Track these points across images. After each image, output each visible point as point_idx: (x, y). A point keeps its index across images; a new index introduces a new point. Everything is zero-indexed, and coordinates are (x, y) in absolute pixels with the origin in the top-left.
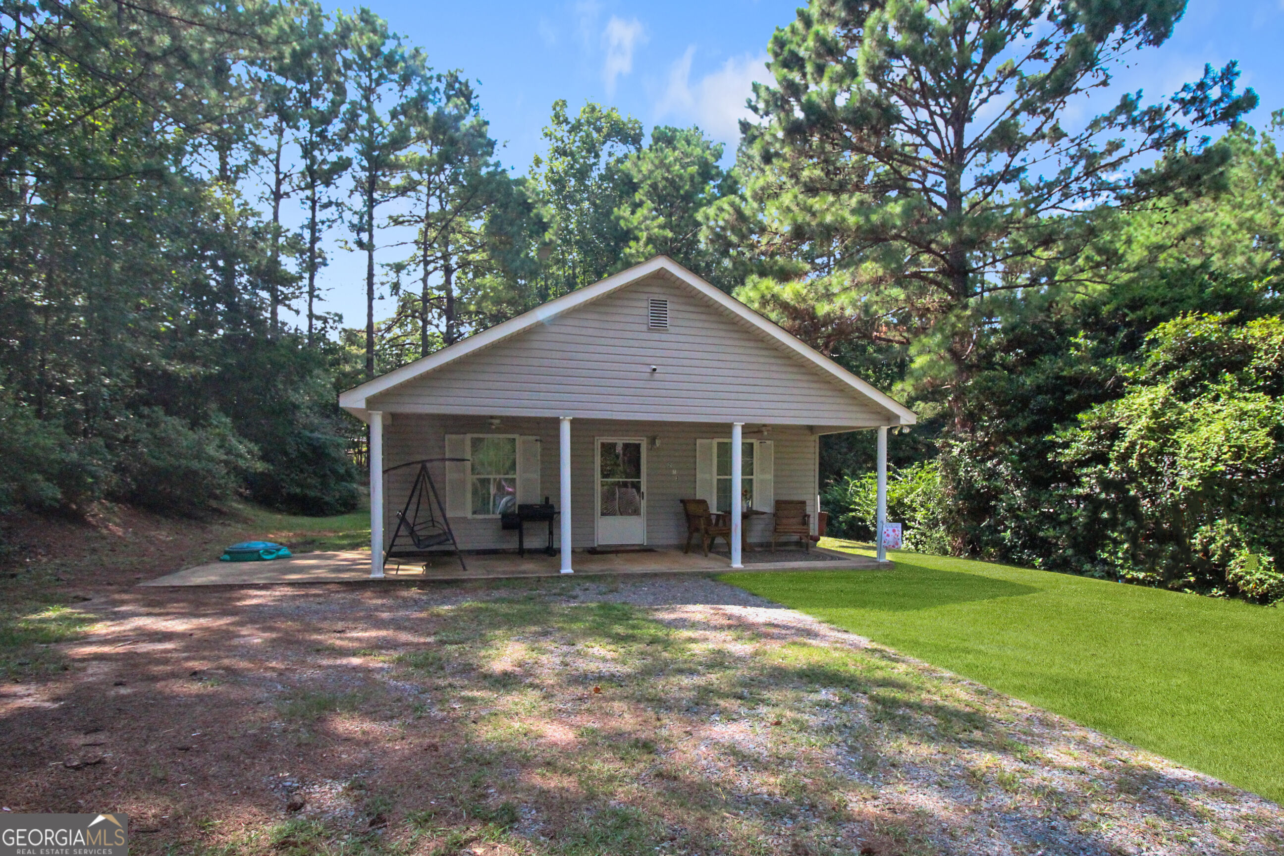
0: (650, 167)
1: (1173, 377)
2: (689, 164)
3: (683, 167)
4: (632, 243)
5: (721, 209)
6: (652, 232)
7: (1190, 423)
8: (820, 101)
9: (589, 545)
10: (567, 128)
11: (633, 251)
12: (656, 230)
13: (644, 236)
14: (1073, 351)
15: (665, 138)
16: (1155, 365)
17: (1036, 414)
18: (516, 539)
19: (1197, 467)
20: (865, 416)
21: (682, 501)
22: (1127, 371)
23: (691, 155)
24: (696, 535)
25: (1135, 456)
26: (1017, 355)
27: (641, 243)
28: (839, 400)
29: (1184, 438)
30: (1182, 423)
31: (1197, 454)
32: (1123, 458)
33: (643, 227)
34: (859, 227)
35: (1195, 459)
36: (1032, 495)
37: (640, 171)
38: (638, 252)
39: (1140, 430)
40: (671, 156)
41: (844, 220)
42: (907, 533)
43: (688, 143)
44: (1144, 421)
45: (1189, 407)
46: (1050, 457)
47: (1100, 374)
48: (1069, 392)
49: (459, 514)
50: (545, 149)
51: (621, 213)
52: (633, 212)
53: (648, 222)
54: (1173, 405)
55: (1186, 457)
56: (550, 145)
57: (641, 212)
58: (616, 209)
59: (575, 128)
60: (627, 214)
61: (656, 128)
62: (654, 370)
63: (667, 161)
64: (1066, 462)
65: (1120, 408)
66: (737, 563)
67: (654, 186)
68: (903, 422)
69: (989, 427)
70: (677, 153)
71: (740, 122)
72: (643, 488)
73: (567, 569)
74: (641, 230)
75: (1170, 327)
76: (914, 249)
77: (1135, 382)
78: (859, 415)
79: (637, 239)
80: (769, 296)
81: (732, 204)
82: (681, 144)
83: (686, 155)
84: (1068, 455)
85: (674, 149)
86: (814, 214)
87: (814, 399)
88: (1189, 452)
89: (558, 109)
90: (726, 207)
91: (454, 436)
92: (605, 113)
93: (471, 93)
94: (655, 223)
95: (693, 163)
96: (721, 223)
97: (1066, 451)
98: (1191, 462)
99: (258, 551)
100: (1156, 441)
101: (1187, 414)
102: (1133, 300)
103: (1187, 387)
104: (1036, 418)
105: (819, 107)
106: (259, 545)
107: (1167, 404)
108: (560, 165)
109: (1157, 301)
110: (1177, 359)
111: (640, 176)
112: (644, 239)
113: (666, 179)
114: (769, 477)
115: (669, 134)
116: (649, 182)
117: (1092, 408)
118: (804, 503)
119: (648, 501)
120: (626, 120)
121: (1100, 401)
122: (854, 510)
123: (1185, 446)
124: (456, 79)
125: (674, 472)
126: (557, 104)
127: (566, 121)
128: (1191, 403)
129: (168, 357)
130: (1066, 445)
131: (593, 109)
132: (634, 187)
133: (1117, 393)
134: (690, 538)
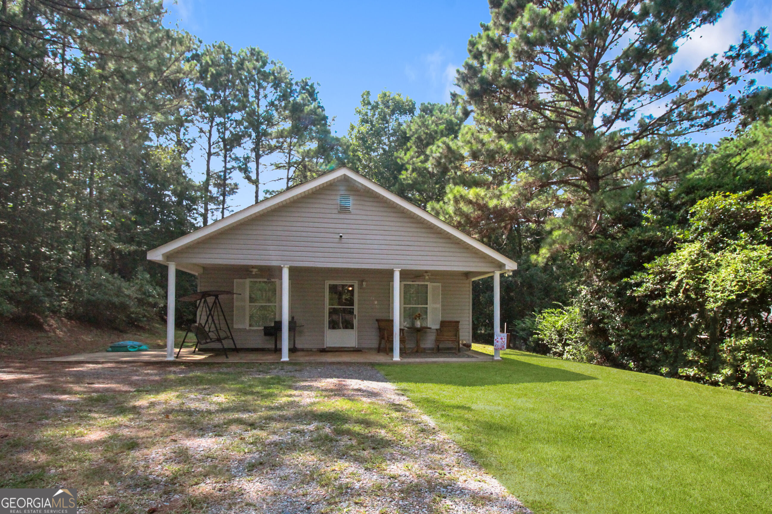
0: (417, 127)
1: (707, 238)
2: (440, 124)
3: (437, 125)
4: (404, 172)
5: (438, 147)
6: (416, 165)
7: (716, 267)
8: (488, 76)
9: (321, 347)
10: (370, 107)
11: (404, 177)
12: (420, 164)
13: (410, 167)
14: (644, 223)
15: (427, 110)
16: (697, 229)
17: (626, 266)
18: (274, 342)
19: (718, 296)
20: (483, 264)
21: (377, 320)
22: (679, 234)
23: (442, 118)
24: (383, 342)
25: (681, 291)
26: (618, 227)
27: (409, 172)
28: (466, 255)
29: (711, 277)
30: (710, 268)
31: (719, 288)
32: (675, 293)
33: (411, 162)
34: (512, 151)
35: (718, 291)
36: (625, 320)
37: (411, 130)
38: (407, 177)
39: (683, 273)
40: (430, 120)
41: (502, 147)
42: (567, 348)
43: (441, 112)
44: (685, 267)
45: (716, 257)
46: (628, 293)
47: (663, 237)
48: (645, 250)
49: (241, 326)
50: (357, 120)
51: (398, 155)
52: (405, 154)
53: (414, 159)
54: (705, 256)
55: (713, 291)
56: (359, 117)
57: (411, 153)
58: (395, 153)
59: (375, 107)
60: (402, 155)
61: (422, 104)
62: (341, 236)
63: (427, 123)
64: (638, 297)
65: (672, 259)
66: (397, 358)
67: (419, 138)
68: (507, 268)
69: (601, 275)
70: (433, 118)
71: (451, 94)
72: (356, 312)
73: (285, 358)
74: (410, 164)
75: (704, 203)
76: (559, 165)
77: (685, 241)
78: (480, 264)
79: (406, 170)
80: (458, 196)
81: (444, 143)
82: (436, 112)
83: (440, 119)
84: (640, 291)
85: (432, 116)
86: (483, 144)
87: (447, 254)
88: (715, 287)
89: (365, 96)
90: (440, 144)
91: (238, 280)
92: (391, 97)
93: (314, 91)
94: (418, 160)
95: (443, 123)
96: (438, 155)
97: (640, 289)
98: (715, 294)
99: (126, 346)
100: (693, 280)
101: (714, 261)
102: (688, 188)
103: (718, 243)
104: (626, 268)
105: (487, 79)
106: (129, 343)
107: (702, 254)
108: (364, 128)
109: (704, 188)
110: (712, 225)
111: (411, 133)
112: (411, 169)
113: (426, 134)
114: (439, 306)
115: (430, 107)
116: (416, 136)
117: (655, 259)
118: (458, 322)
119: (358, 320)
120: (405, 100)
121: (660, 254)
122: (538, 334)
123: (711, 283)
124: (306, 84)
125: (376, 303)
126: (364, 94)
127: (369, 103)
128: (719, 254)
129: (118, 240)
130: (639, 285)
131: (385, 95)
132: (408, 139)
133: (672, 249)
134: (380, 344)
